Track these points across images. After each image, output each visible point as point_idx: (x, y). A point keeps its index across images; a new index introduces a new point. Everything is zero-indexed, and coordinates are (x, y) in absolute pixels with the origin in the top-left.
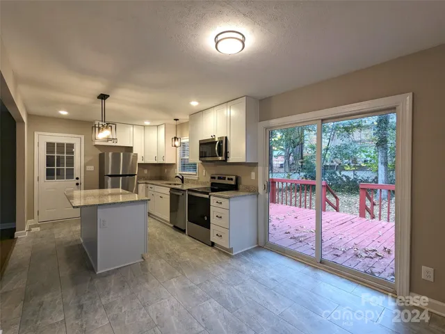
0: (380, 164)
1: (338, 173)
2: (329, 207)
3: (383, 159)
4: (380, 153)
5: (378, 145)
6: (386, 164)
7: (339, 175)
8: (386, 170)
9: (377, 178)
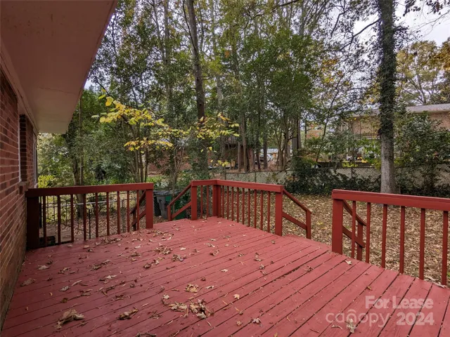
0: (383, 159)
1: (332, 171)
2: (289, 227)
3: (387, 152)
4: (383, 144)
5: (380, 133)
6: (391, 158)
7: (334, 174)
8: (391, 166)
9: (380, 177)
